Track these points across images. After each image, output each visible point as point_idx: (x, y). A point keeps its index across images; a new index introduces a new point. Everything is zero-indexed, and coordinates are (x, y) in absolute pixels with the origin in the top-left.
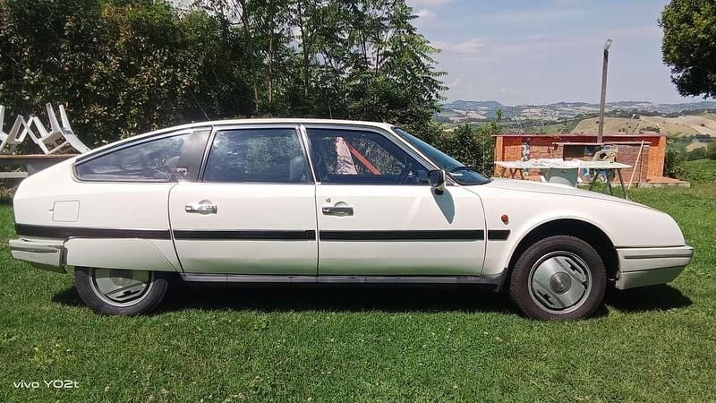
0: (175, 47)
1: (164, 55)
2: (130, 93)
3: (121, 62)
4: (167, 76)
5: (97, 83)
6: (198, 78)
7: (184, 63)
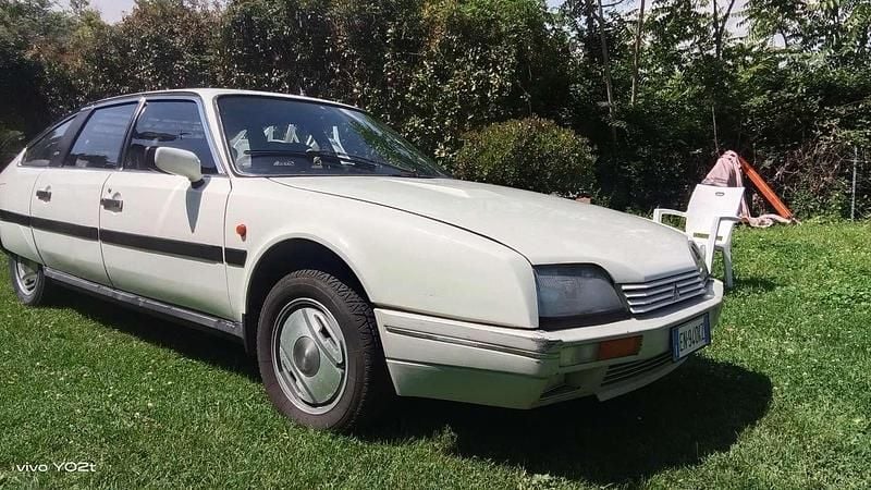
0: (487, 43)
1: (476, 53)
2: (445, 102)
3: (435, 68)
4: (477, 79)
5: (414, 93)
6: (511, 78)
7: (495, 63)
